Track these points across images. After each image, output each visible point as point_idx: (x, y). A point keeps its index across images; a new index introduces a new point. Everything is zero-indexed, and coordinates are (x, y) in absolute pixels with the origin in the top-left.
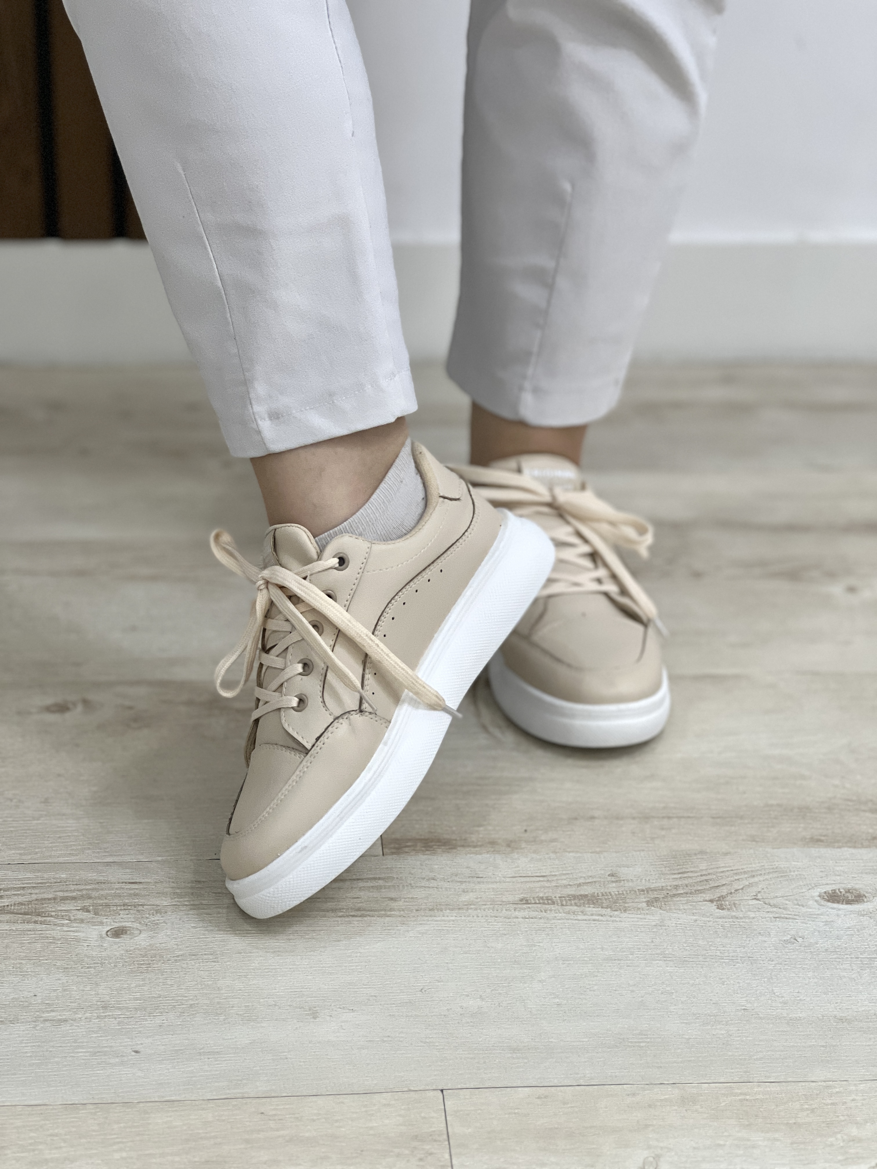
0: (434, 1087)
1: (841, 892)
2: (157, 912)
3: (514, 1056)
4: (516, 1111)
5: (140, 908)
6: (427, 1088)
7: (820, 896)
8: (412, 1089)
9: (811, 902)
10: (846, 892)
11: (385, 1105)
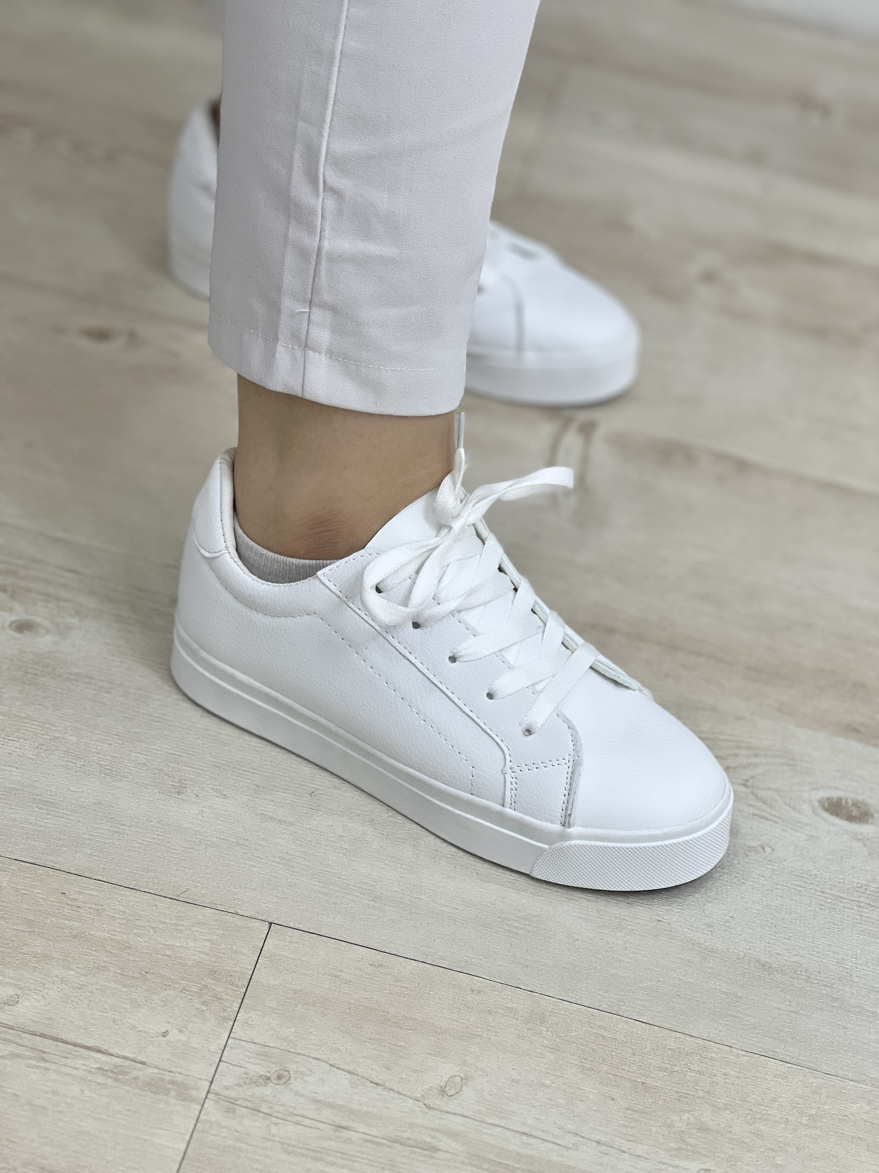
0: (264, 917)
1: (847, 803)
2: (78, 613)
3: (372, 903)
4: (339, 974)
5: (62, 604)
6: (256, 917)
7: (820, 801)
8: (240, 912)
9: (806, 808)
10: (853, 805)
11: (200, 923)
